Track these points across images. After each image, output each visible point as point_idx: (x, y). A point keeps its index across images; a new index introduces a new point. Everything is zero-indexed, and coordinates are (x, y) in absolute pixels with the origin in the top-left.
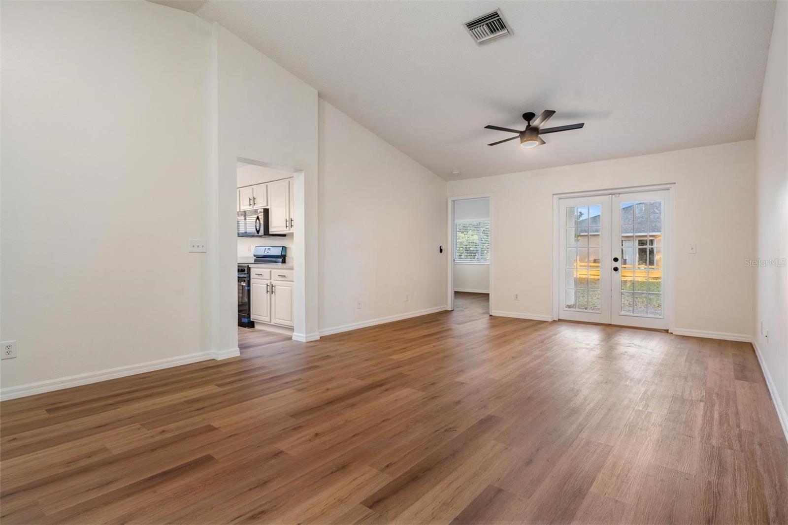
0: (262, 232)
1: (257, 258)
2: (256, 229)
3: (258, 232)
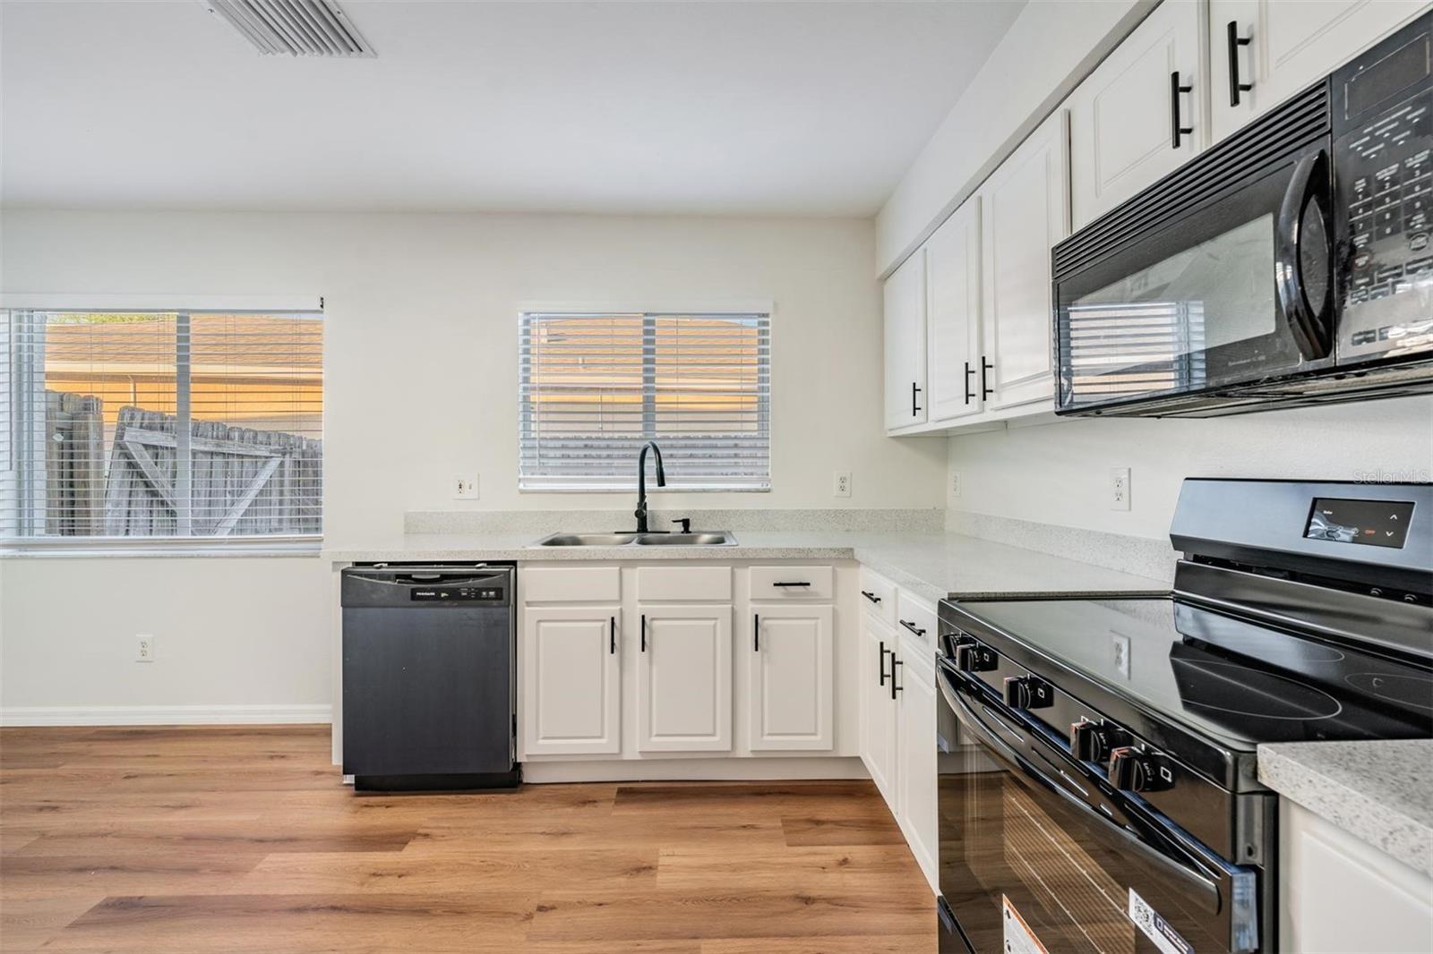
1: (1200, 559)
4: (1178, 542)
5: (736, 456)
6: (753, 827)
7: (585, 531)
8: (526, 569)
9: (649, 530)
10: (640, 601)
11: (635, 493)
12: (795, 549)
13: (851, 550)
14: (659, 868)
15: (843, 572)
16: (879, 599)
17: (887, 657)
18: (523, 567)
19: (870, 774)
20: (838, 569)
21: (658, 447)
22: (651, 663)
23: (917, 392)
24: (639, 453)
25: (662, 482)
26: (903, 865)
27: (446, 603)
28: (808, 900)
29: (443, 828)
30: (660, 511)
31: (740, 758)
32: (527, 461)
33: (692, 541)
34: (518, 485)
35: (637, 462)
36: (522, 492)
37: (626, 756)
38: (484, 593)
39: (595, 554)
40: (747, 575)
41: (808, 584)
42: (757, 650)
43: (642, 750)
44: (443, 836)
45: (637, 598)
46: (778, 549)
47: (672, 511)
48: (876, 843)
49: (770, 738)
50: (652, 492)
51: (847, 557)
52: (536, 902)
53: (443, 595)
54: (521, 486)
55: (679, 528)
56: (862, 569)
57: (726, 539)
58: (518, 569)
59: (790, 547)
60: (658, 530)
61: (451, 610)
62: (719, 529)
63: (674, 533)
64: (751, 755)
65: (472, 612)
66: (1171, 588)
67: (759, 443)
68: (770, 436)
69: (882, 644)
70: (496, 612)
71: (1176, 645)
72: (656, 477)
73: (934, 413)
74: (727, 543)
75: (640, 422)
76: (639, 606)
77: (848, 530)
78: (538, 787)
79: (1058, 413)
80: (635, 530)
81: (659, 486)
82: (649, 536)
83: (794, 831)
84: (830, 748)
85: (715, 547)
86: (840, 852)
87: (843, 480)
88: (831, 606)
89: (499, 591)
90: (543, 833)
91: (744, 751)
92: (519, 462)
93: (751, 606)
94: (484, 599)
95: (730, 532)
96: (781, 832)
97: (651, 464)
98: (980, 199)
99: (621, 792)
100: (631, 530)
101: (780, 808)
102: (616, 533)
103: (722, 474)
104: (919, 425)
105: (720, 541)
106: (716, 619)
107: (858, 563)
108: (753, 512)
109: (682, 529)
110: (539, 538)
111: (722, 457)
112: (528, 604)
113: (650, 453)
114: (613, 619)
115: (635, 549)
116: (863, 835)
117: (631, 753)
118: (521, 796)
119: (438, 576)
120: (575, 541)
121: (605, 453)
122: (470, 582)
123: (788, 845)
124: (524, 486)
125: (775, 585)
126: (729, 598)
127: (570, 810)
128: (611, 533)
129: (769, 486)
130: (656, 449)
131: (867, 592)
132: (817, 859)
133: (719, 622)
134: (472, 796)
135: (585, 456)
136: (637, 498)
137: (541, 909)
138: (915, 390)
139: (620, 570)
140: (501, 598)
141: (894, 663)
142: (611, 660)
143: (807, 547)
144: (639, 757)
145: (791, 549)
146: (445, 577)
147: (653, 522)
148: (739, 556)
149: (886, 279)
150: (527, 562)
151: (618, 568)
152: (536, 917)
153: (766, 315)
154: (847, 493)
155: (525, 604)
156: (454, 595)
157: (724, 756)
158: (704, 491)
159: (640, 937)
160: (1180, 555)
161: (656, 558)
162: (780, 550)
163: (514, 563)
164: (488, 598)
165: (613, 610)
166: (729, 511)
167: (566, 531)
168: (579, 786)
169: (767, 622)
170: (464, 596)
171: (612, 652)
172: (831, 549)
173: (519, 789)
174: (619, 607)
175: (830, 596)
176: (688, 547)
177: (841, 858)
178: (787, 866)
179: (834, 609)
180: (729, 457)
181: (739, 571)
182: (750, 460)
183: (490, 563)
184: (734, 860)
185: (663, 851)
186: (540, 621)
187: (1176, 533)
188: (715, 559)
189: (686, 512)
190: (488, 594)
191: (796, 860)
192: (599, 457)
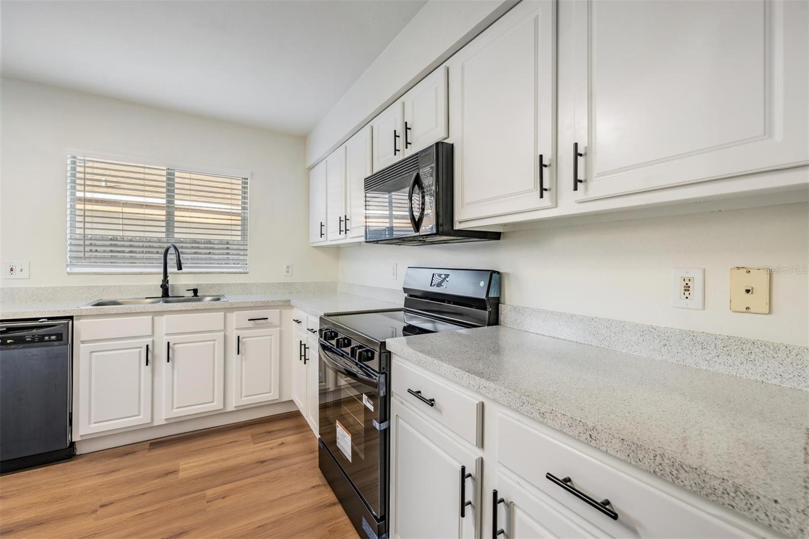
0: (428, 226)
1: (411, 296)
2: (413, 218)
3: (417, 224)
4: (405, 290)
5: (228, 254)
6: (235, 441)
7: (122, 298)
8: (81, 321)
9: (170, 296)
10: (166, 334)
11: (161, 274)
12: (260, 302)
13: (290, 301)
14: (180, 470)
15: (286, 312)
16: (301, 322)
17: (303, 347)
18: (78, 319)
19: (297, 407)
20: (282, 310)
21: (177, 247)
22: (173, 368)
23: (323, 227)
24: (163, 251)
25: (180, 268)
26: (309, 438)
27: (13, 346)
28: (263, 462)
29: (13, 491)
30: (178, 284)
31: (229, 412)
32: (72, 253)
33: (200, 300)
34: (66, 270)
35: (162, 256)
36: (69, 274)
37: (156, 423)
38: (47, 338)
39: (135, 310)
40: (233, 317)
41: (267, 319)
42: (238, 354)
43: (166, 418)
44: (14, 495)
45: (165, 333)
46: (251, 302)
47: (186, 285)
48: (297, 434)
49: (245, 398)
50: (172, 273)
51: (287, 304)
52: (99, 504)
53: (8, 341)
54: (68, 270)
55: (191, 294)
56: (295, 310)
57: (221, 298)
58: (74, 322)
59: (257, 300)
60: (177, 295)
61: (16, 351)
62: (216, 294)
63: (188, 297)
64: (235, 409)
65: (36, 351)
66: (403, 307)
67: (242, 247)
68: (248, 244)
69: (301, 341)
70: (57, 348)
71: (404, 327)
72: (176, 265)
73: (330, 237)
74: (222, 300)
75: (164, 232)
76: (166, 337)
77: (291, 293)
78: (88, 455)
79: (366, 242)
80: (161, 296)
81: (178, 270)
82: (170, 299)
83: (255, 439)
84: (278, 398)
85: (215, 302)
86: (280, 441)
87: (288, 267)
88: (279, 329)
89: (60, 337)
90: (97, 475)
91: (231, 407)
92: (67, 254)
93: (235, 331)
94: (47, 341)
95: (223, 296)
96: (251, 440)
97: (172, 257)
98: (346, 147)
99: (151, 444)
100: (158, 296)
101: (250, 431)
102: (146, 298)
103: (218, 264)
104: (323, 242)
105: (219, 299)
106: (215, 340)
107: (293, 307)
108: (237, 285)
109: (193, 295)
110: (90, 302)
111: (218, 254)
112: (82, 342)
113: (172, 250)
114: (147, 346)
115: (162, 306)
116: (291, 432)
117: (160, 420)
118: (75, 462)
119: (5, 329)
120: (115, 303)
121: (127, 250)
122: (35, 331)
123: (254, 444)
124: (71, 269)
125: (249, 320)
126: (223, 328)
127: (117, 460)
128: (143, 298)
129: (247, 271)
130: (175, 248)
131: (295, 319)
132: (268, 446)
133: (216, 342)
134: (36, 470)
135: (111, 251)
136: (162, 277)
137: (102, 506)
138: (321, 226)
139: (153, 317)
140: (61, 340)
141: (305, 348)
142: (146, 370)
143: (267, 300)
144: (165, 422)
145: (258, 302)
146: (9, 329)
147: (173, 291)
148: (229, 306)
149: (311, 169)
150: (80, 317)
151: (151, 317)
152: (99, 511)
153: (247, 179)
154: (290, 274)
155: (80, 342)
156: (20, 341)
157: (220, 412)
158: (207, 273)
159: (170, 499)
160: (406, 295)
161: (177, 309)
162: (252, 302)
163: (71, 318)
164: (50, 341)
165: (149, 341)
166: (223, 284)
167: (106, 298)
168: (121, 448)
169: (244, 340)
170: (29, 341)
171: (147, 365)
172: (279, 301)
173: (73, 458)
174: (151, 339)
175: (278, 324)
176: (198, 303)
177: (281, 442)
178: (253, 452)
179: (280, 330)
180: (223, 254)
181: (229, 315)
182: (237, 257)
183: (49, 319)
184: (224, 457)
185: (182, 463)
186: (92, 352)
187: (404, 287)
188: (215, 309)
189: (195, 285)
190: (50, 338)
191: (258, 448)
192: (124, 252)
